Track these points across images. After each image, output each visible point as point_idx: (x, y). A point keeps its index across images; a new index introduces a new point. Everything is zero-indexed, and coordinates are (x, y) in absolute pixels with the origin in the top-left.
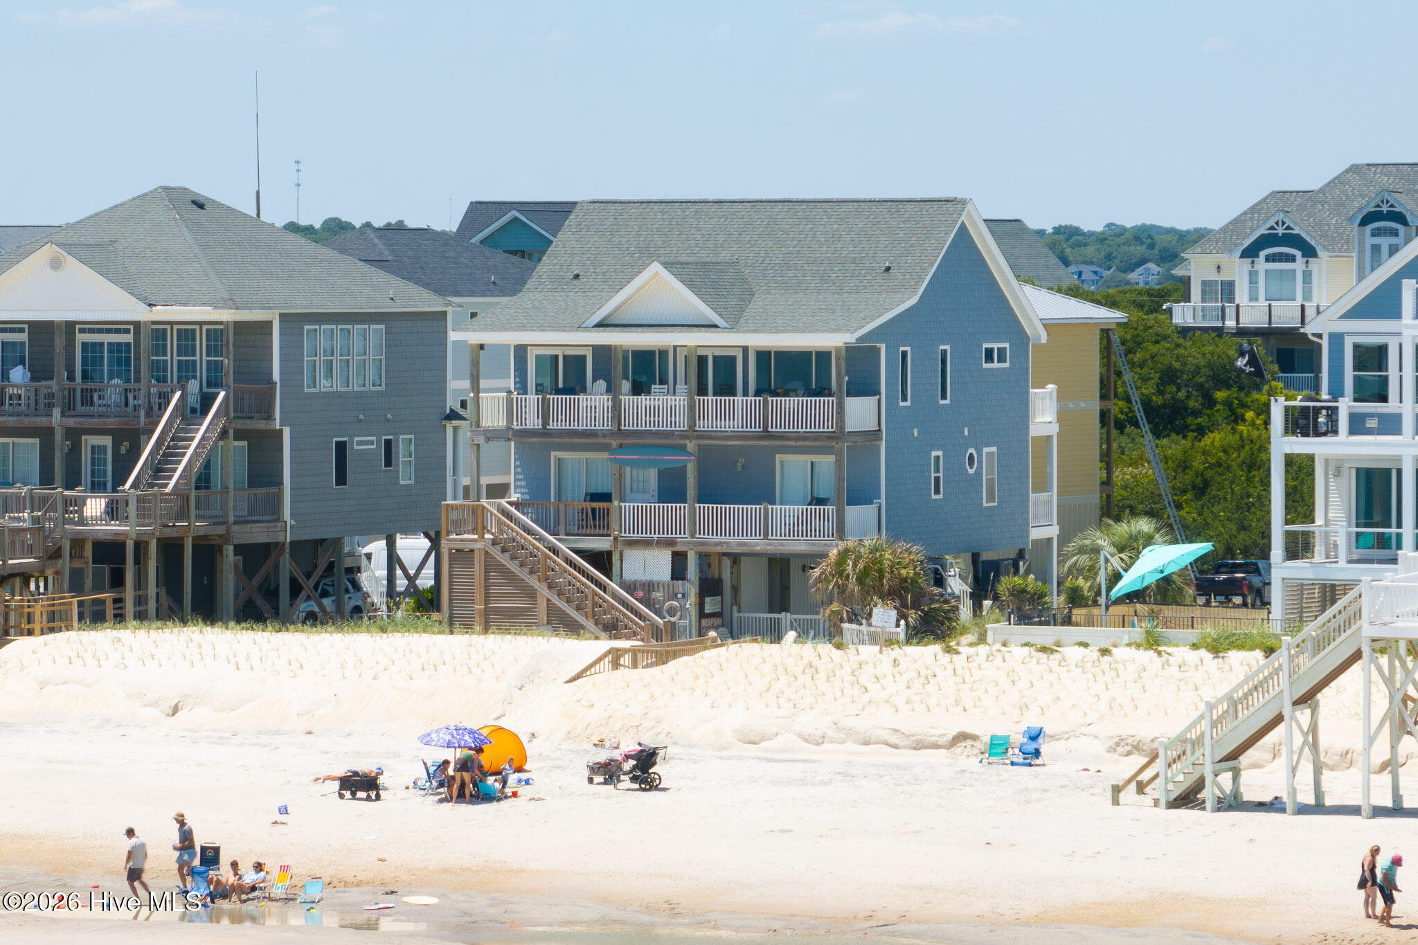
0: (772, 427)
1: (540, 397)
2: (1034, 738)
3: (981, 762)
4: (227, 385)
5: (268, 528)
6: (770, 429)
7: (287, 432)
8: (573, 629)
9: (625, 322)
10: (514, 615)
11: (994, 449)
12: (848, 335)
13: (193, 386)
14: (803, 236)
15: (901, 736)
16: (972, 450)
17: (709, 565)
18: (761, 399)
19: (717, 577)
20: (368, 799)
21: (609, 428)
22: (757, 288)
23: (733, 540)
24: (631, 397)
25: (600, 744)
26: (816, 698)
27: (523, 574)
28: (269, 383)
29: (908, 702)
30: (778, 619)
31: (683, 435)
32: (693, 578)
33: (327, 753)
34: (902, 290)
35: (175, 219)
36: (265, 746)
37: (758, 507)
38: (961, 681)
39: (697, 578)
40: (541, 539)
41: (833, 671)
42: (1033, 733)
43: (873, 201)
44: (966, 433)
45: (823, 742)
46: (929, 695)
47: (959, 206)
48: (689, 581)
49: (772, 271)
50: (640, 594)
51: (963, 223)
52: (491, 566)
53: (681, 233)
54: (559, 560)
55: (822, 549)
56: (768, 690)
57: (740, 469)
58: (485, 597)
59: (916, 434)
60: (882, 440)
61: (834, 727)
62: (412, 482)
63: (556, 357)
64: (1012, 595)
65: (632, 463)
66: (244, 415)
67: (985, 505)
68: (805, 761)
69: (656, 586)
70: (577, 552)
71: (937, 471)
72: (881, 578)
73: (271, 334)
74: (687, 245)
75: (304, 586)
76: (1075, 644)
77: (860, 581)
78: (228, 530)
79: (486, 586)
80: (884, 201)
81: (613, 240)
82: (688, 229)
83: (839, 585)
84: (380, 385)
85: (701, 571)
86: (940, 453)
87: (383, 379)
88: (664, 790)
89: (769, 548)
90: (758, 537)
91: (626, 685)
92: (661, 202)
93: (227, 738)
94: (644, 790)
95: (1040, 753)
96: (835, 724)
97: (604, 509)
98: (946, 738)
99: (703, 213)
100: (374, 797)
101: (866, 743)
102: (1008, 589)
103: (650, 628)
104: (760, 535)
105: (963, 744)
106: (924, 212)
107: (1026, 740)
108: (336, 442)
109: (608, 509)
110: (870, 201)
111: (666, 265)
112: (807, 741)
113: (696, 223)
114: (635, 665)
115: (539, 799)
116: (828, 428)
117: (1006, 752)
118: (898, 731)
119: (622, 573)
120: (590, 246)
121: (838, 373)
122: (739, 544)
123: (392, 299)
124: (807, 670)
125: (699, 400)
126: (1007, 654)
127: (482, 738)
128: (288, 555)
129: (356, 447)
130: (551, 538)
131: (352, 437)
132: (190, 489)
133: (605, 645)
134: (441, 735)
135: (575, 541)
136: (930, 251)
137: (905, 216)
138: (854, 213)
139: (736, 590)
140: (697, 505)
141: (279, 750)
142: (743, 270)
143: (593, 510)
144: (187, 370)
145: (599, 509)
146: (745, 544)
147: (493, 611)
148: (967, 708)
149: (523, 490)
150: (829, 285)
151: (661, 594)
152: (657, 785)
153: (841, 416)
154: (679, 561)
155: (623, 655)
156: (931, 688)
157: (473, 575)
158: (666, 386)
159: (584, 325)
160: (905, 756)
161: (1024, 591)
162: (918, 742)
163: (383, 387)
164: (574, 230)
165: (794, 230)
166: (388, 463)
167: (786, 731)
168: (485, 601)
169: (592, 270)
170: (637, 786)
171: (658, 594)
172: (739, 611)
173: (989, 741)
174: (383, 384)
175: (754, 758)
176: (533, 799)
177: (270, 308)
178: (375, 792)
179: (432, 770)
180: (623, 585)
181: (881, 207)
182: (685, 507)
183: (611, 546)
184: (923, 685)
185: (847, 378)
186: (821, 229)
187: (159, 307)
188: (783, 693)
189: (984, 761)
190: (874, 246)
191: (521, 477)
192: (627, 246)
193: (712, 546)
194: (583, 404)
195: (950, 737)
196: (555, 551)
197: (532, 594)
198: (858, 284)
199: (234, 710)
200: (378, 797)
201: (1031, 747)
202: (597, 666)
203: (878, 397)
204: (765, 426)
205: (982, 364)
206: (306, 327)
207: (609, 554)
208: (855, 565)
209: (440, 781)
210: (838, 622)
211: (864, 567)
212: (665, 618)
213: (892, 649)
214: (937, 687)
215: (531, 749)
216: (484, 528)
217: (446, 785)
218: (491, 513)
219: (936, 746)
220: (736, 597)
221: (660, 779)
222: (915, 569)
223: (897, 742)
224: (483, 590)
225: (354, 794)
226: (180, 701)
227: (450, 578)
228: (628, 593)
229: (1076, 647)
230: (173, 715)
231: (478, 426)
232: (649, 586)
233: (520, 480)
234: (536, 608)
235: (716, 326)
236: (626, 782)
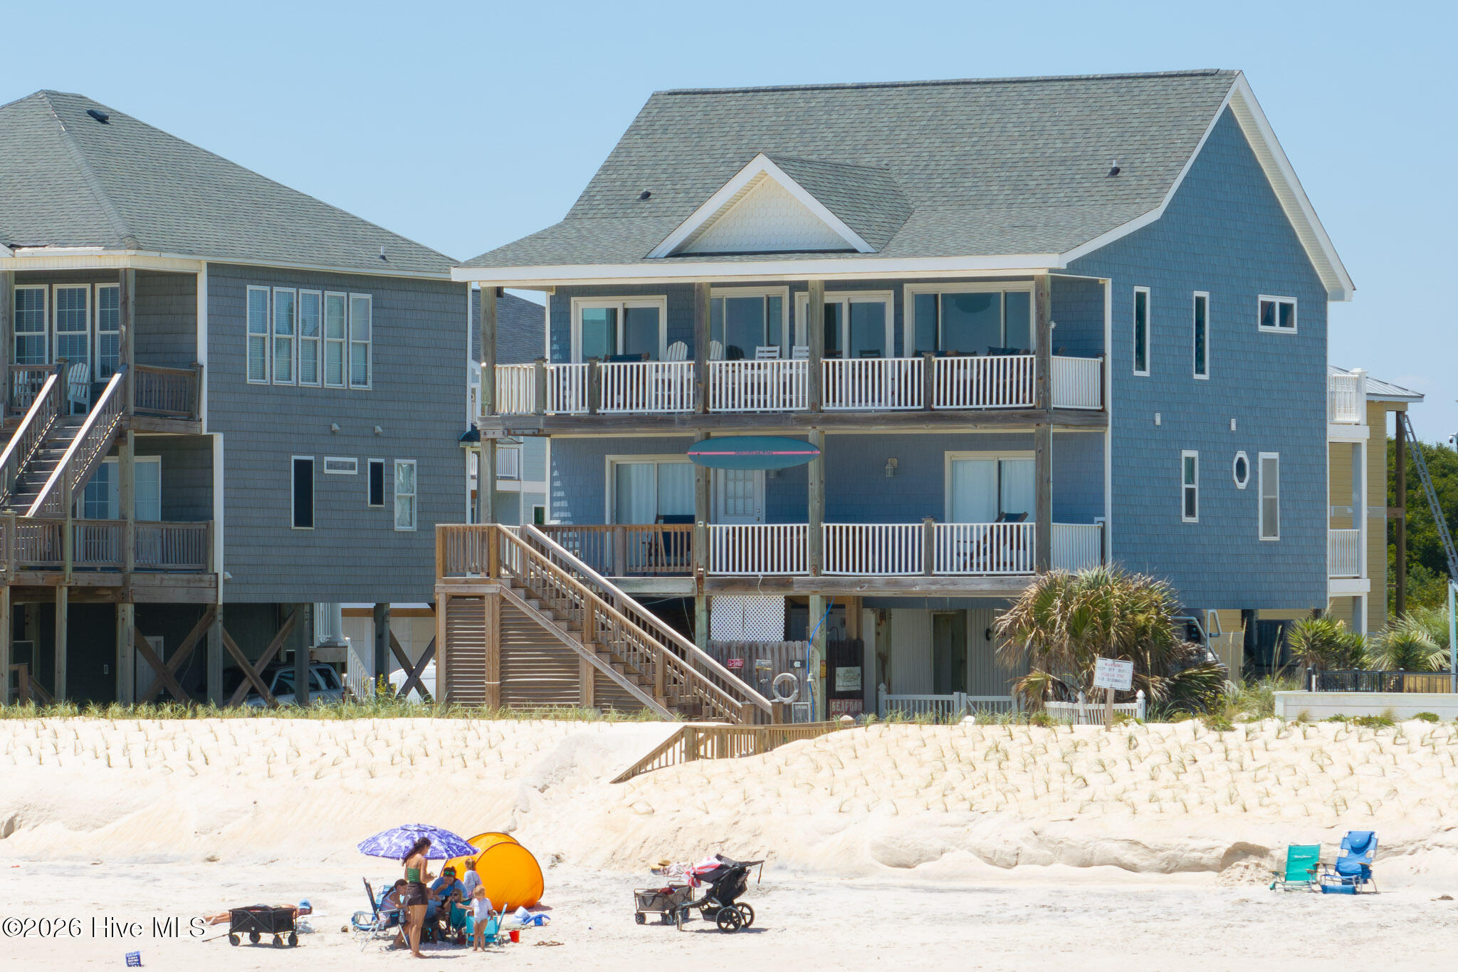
0: (938, 404)
1: (587, 365)
2: (1360, 849)
3: (1273, 888)
4: (123, 364)
5: (189, 581)
6: (935, 406)
7: (219, 441)
8: (630, 708)
9: (715, 250)
10: (543, 695)
11: (1275, 455)
12: (1056, 256)
13: (79, 373)
14: (987, 130)
15: (1141, 850)
16: (1241, 454)
17: (843, 623)
18: (922, 359)
19: (855, 637)
20: (277, 944)
21: (691, 410)
22: (918, 203)
23: (878, 577)
24: (724, 363)
25: (663, 868)
26: (1004, 795)
27: (557, 631)
28: (191, 366)
29: (1152, 799)
30: (948, 702)
31: (802, 419)
32: (817, 636)
33: (232, 885)
34: (1137, 201)
35: (60, 132)
36: (138, 877)
37: (917, 525)
38: (1238, 766)
39: (824, 637)
40: (588, 581)
41: (1033, 756)
42: (1358, 841)
43: (1093, 79)
44: (1233, 427)
45: (1017, 864)
46: (1186, 788)
47: (1223, 81)
48: (810, 641)
49: (939, 180)
50: (738, 662)
51: (1228, 108)
52: (509, 620)
53: (803, 132)
54: (613, 610)
55: (1013, 587)
56: (929, 785)
57: (889, 475)
58: (501, 668)
59: (1158, 421)
60: (1107, 425)
61: (1035, 838)
62: (414, 528)
63: (614, 311)
64: (1312, 647)
65: (727, 463)
66: (152, 410)
67: (1262, 538)
68: (987, 890)
69: (761, 649)
70: (642, 599)
71: (1190, 479)
72: (1107, 625)
73: (195, 294)
74: (812, 148)
75: (246, 672)
76: (1415, 717)
77: (1074, 632)
78: (125, 582)
79: (502, 651)
80: (1108, 78)
81: (702, 143)
82: (814, 126)
83: (1040, 639)
84: (365, 383)
85: (830, 628)
86: (1193, 454)
87: (370, 374)
88: (759, 931)
89: (934, 587)
90: (916, 572)
91: (705, 781)
92: (774, 90)
93: (83, 867)
94: (726, 931)
95: (1370, 872)
96: (1036, 834)
97: (682, 534)
98: (1215, 854)
99: (836, 104)
100: (286, 942)
101: (1086, 864)
102: (1306, 638)
103: (752, 711)
104: (920, 569)
105: (1243, 863)
106: (1170, 91)
107: (1345, 853)
108: (296, 461)
109: (688, 534)
110: (1088, 79)
111: (777, 160)
112: (990, 861)
113: (825, 117)
114: (722, 753)
115: (553, 944)
116: (1024, 402)
117: (1313, 872)
118: (1137, 843)
119: (709, 631)
120: (666, 154)
121: (1040, 317)
122: (889, 583)
123: (383, 257)
124: (992, 756)
125: (827, 364)
126: (1309, 730)
127: (462, 844)
128: (220, 625)
129: (327, 471)
130: (603, 579)
131: (321, 455)
132: (65, 515)
133: (675, 726)
134: (394, 840)
135: (637, 584)
136: (1178, 145)
137: (1142, 98)
138: (1063, 96)
139: (883, 659)
140: (824, 525)
141: (157, 883)
142: (896, 180)
143: (666, 536)
144: (72, 350)
145: (676, 534)
146: (896, 583)
147: (512, 689)
148: (1247, 808)
149: (563, 514)
150: (1026, 196)
151: (769, 662)
152: (747, 925)
153: (1045, 383)
154: (796, 608)
155: (703, 741)
156: (1190, 778)
157: (483, 635)
158: (777, 348)
159: (653, 255)
160: (1150, 882)
161: (1329, 642)
162: (1169, 860)
163: (369, 386)
164: (644, 132)
165: (972, 122)
166: (377, 497)
167: (957, 846)
168: (501, 673)
169: (669, 187)
170: (714, 925)
171: (764, 662)
172: (889, 692)
173: (1285, 858)
174: (370, 381)
175: (906, 888)
176: (544, 943)
177: (191, 253)
178: (288, 934)
179: (378, 899)
180: (711, 649)
181: (1104, 86)
182: (805, 528)
183: (693, 590)
184: (1177, 774)
185: (1053, 325)
186: (1015, 120)
187: (24, 250)
188: (953, 789)
189: (1278, 886)
190: (1095, 140)
191: (561, 494)
192: (721, 151)
193: (845, 586)
194: (651, 376)
195: (1222, 851)
196: (609, 598)
197: (571, 662)
198: (1069, 195)
199: (98, 827)
200: (293, 942)
201: (1355, 863)
202: (663, 756)
203: (1100, 360)
204: (929, 401)
205: (1257, 326)
206: (249, 287)
207: (690, 602)
208: (1065, 606)
209: (392, 913)
210: (1040, 700)
211: (1080, 610)
212: (774, 698)
213: (1126, 725)
214: (1199, 777)
215: (551, 878)
216: (500, 563)
217: (401, 920)
218: (511, 539)
219: (1199, 867)
220: (883, 669)
221: (752, 914)
222: (1158, 614)
223: (1136, 860)
224: (497, 657)
225: (255, 939)
226: (16, 816)
227: (448, 640)
228: (718, 661)
229: (1418, 721)
230: (6, 836)
231: (493, 412)
232: (751, 651)
233: (560, 499)
234: (578, 683)
235: (854, 251)
236: (697, 918)
